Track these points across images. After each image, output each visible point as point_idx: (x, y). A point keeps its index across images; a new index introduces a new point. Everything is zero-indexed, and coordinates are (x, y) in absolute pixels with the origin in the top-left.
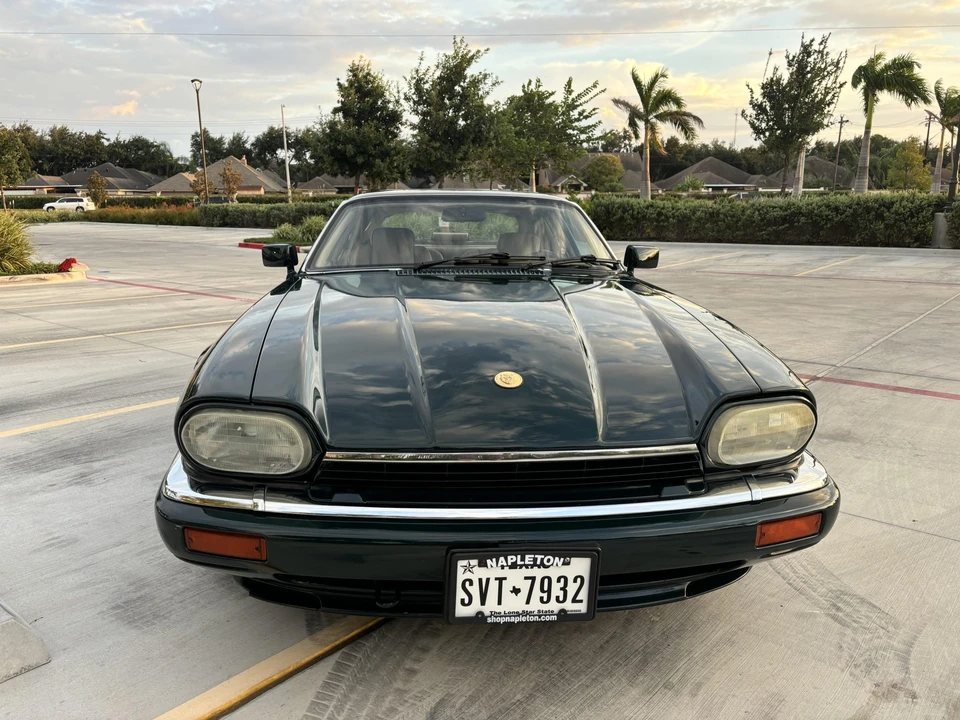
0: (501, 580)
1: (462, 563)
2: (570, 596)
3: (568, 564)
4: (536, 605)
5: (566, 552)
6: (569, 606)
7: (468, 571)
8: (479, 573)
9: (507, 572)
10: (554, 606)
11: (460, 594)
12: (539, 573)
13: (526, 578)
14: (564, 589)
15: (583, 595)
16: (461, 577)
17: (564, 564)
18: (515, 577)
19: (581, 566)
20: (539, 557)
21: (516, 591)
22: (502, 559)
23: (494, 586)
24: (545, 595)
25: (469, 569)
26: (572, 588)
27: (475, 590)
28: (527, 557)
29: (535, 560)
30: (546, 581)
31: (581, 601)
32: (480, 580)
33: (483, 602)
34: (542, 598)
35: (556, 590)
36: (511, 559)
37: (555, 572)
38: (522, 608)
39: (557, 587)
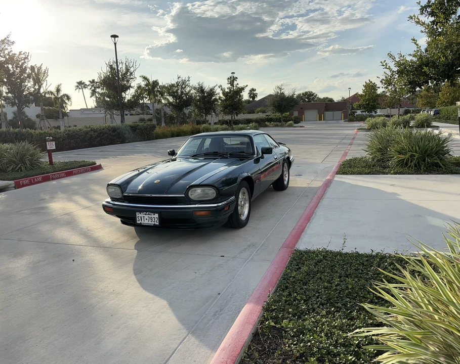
1: (137, 213)
3: (155, 215)
4: (150, 222)
5: (154, 213)
6: (156, 223)
7: (138, 215)
8: (140, 215)
9: (144, 215)
10: (153, 223)
11: (138, 219)
12: (150, 216)
13: (148, 217)
15: (158, 221)
16: (137, 216)
18: (146, 217)
19: (157, 215)
21: (147, 219)
22: (143, 213)
23: (143, 218)
25: (138, 214)
26: (156, 220)
27: (140, 218)
29: (148, 213)
30: (151, 218)
33: (141, 221)
35: (153, 220)
37: (153, 216)
38: (148, 222)
39: (153, 219)
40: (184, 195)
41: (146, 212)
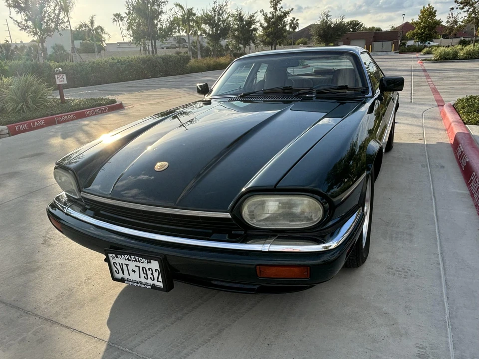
0: (127, 265)
1: (110, 255)
2: (156, 279)
3: (150, 262)
4: (143, 280)
5: (149, 257)
6: (155, 282)
8: (118, 260)
9: (127, 262)
10: (150, 282)
11: (114, 268)
12: (141, 265)
13: (136, 266)
14: (152, 274)
15: (160, 279)
16: (112, 261)
17: (148, 263)
18: (132, 265)
19: (155, 265)
20: (137, 258)
21: (134, 271)
22: (123, 256)
23: (125, 267)
24: (146, 275)
25: (113, 258)
26: (155, 274)
27: (118, 267)
28: (132, 256)
29: (135, 258)
30: (144, 269)
31: (160, 282)
32: (119, 263)
33: (123, 274)
34: (145, 277)
35: (150, 275)
36: (127, 257)
37: (147, 266)
38: (138, 279)
39: (149, 273)
40: (228, 215)
41: (130, 255)
